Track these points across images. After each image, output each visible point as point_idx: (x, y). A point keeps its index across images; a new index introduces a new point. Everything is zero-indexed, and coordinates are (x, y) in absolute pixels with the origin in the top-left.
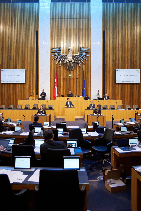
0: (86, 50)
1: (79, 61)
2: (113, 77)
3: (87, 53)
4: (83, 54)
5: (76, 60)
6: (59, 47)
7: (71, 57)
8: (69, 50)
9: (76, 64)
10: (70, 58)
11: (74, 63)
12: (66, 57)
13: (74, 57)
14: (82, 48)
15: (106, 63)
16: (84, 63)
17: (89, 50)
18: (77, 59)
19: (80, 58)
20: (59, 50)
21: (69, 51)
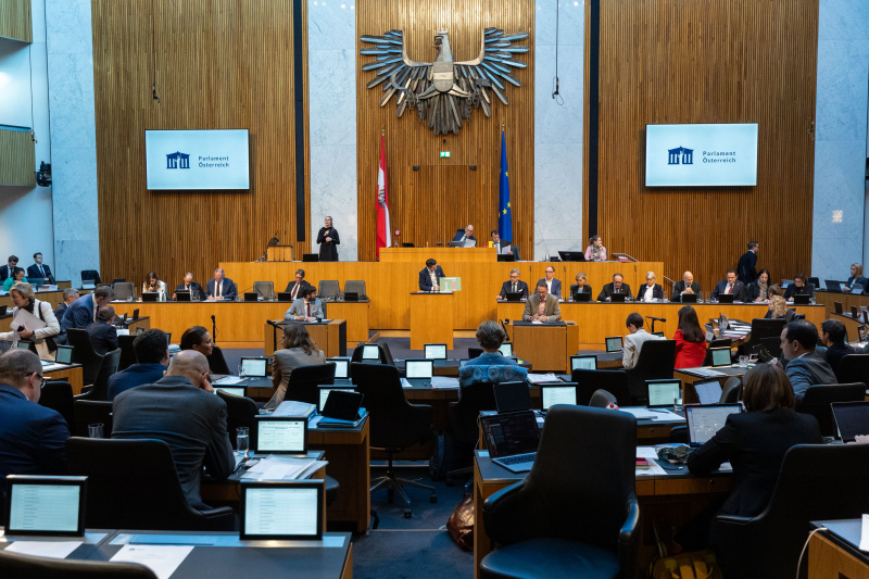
0: (513, 41)
1: (483, 91)
2: (634, 158)
3: (519, 54)
4: (499, 58)
5: (469, 88)
6: (394, 31)
7: (449, 76)
8: (438, 41)
9: (469, 106)
10: (442, 77)
11: (459, 100)
12: (424, 76)
13: (460, 74)
14: (498, 31)
15: (603, 97)
16: (506, 99)
17: (529, 40)
18: (474, 80)
19: (488, 77)
20: (394, 40)
21: (438, 49)
